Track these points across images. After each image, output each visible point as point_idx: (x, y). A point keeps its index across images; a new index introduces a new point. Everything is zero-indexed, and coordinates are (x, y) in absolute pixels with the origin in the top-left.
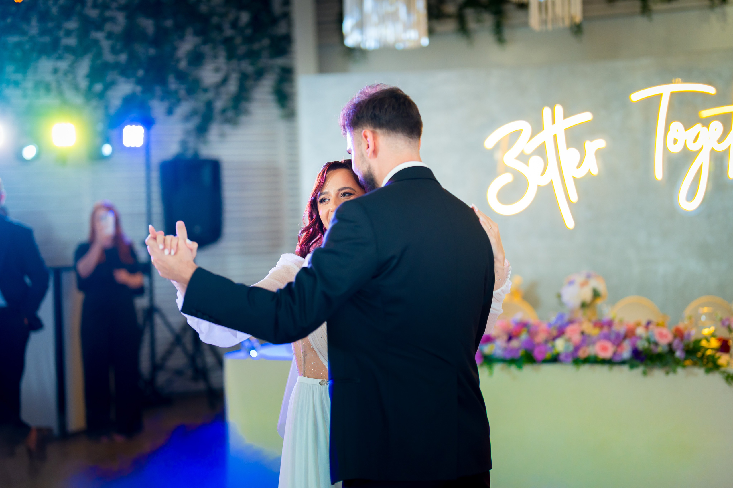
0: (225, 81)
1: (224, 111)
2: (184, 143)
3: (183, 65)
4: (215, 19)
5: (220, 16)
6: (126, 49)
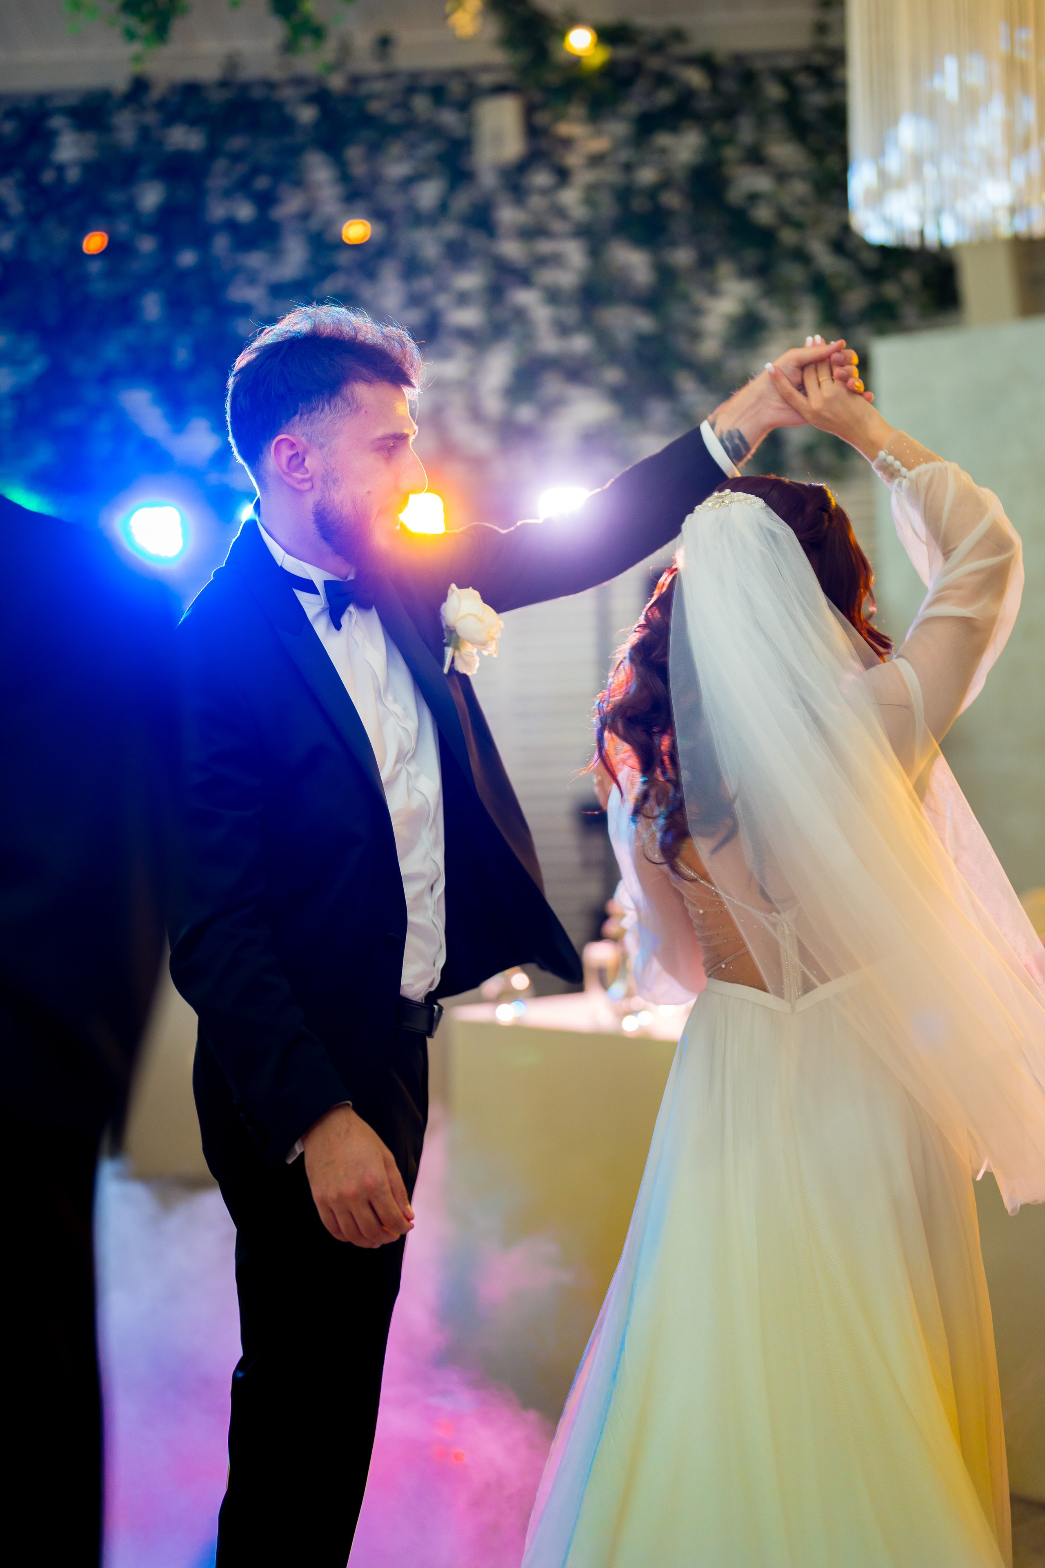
4: (788, 237)
5: (798, 226)
6: (587, 323)
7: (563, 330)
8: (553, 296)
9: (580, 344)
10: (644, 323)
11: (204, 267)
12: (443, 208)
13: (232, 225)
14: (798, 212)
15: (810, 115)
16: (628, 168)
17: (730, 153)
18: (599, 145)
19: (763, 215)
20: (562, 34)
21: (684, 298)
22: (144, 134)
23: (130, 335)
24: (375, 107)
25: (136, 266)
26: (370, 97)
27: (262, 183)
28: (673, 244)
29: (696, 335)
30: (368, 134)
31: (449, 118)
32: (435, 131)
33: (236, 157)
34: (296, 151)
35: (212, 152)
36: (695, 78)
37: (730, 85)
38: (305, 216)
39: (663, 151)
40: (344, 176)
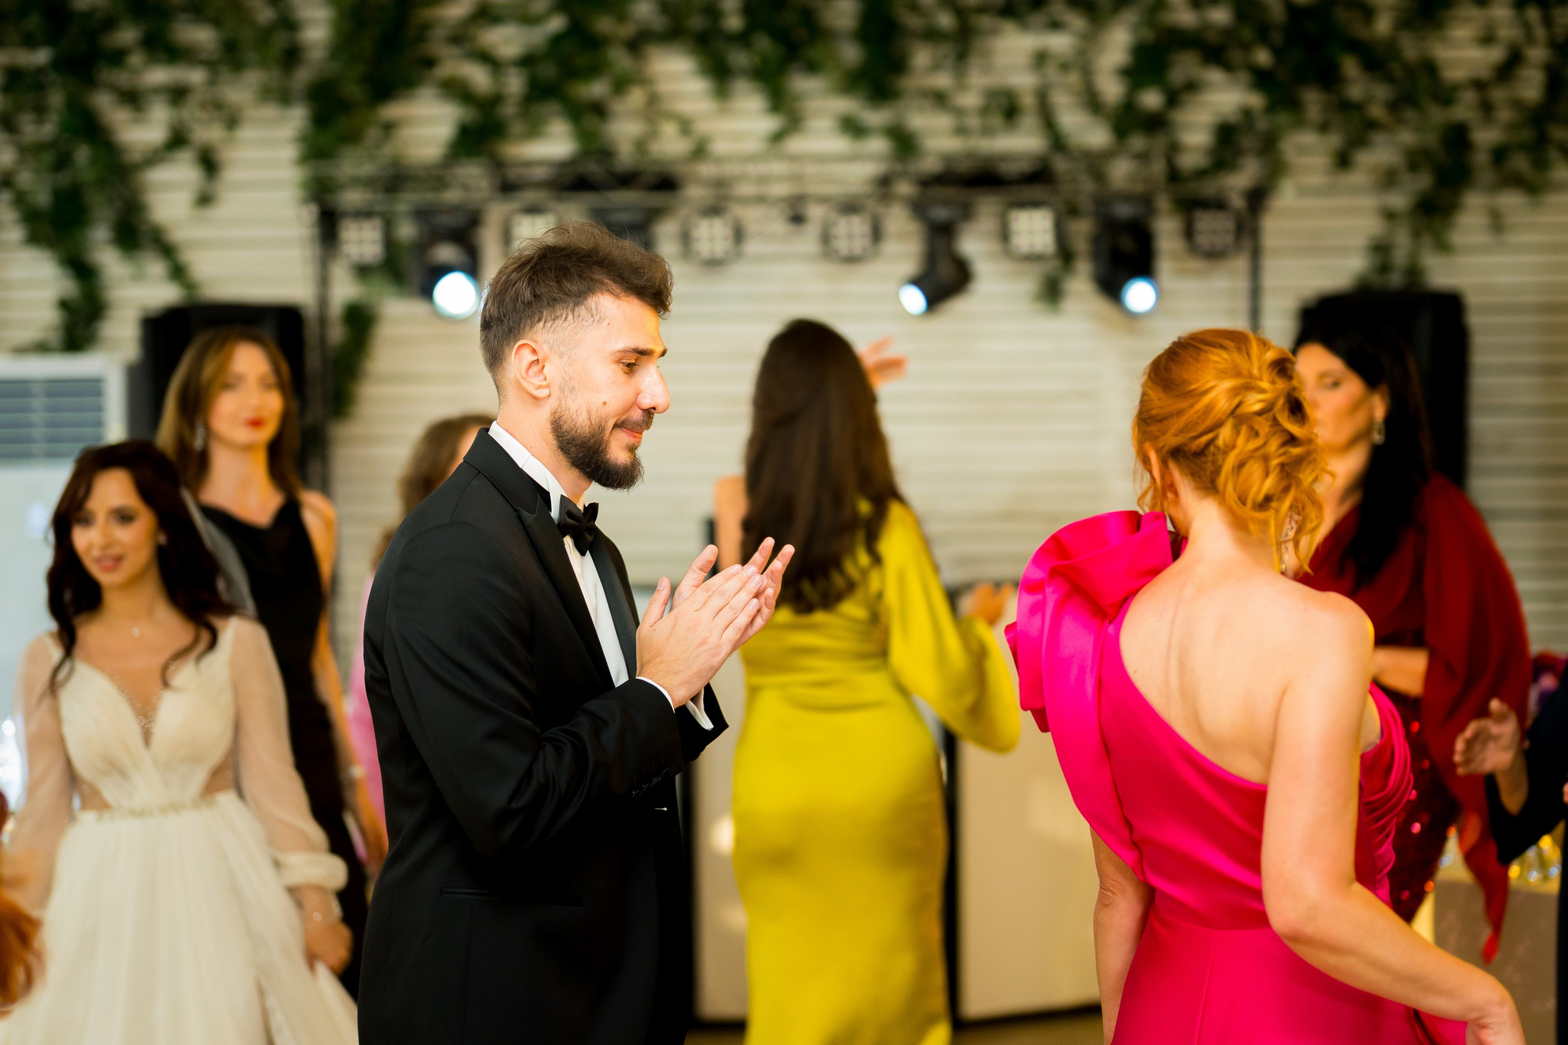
0: (1509, 68)
1: (1499, 155)
2: (1381, 249)
3: (1383, 25)
9: (1220, 15)
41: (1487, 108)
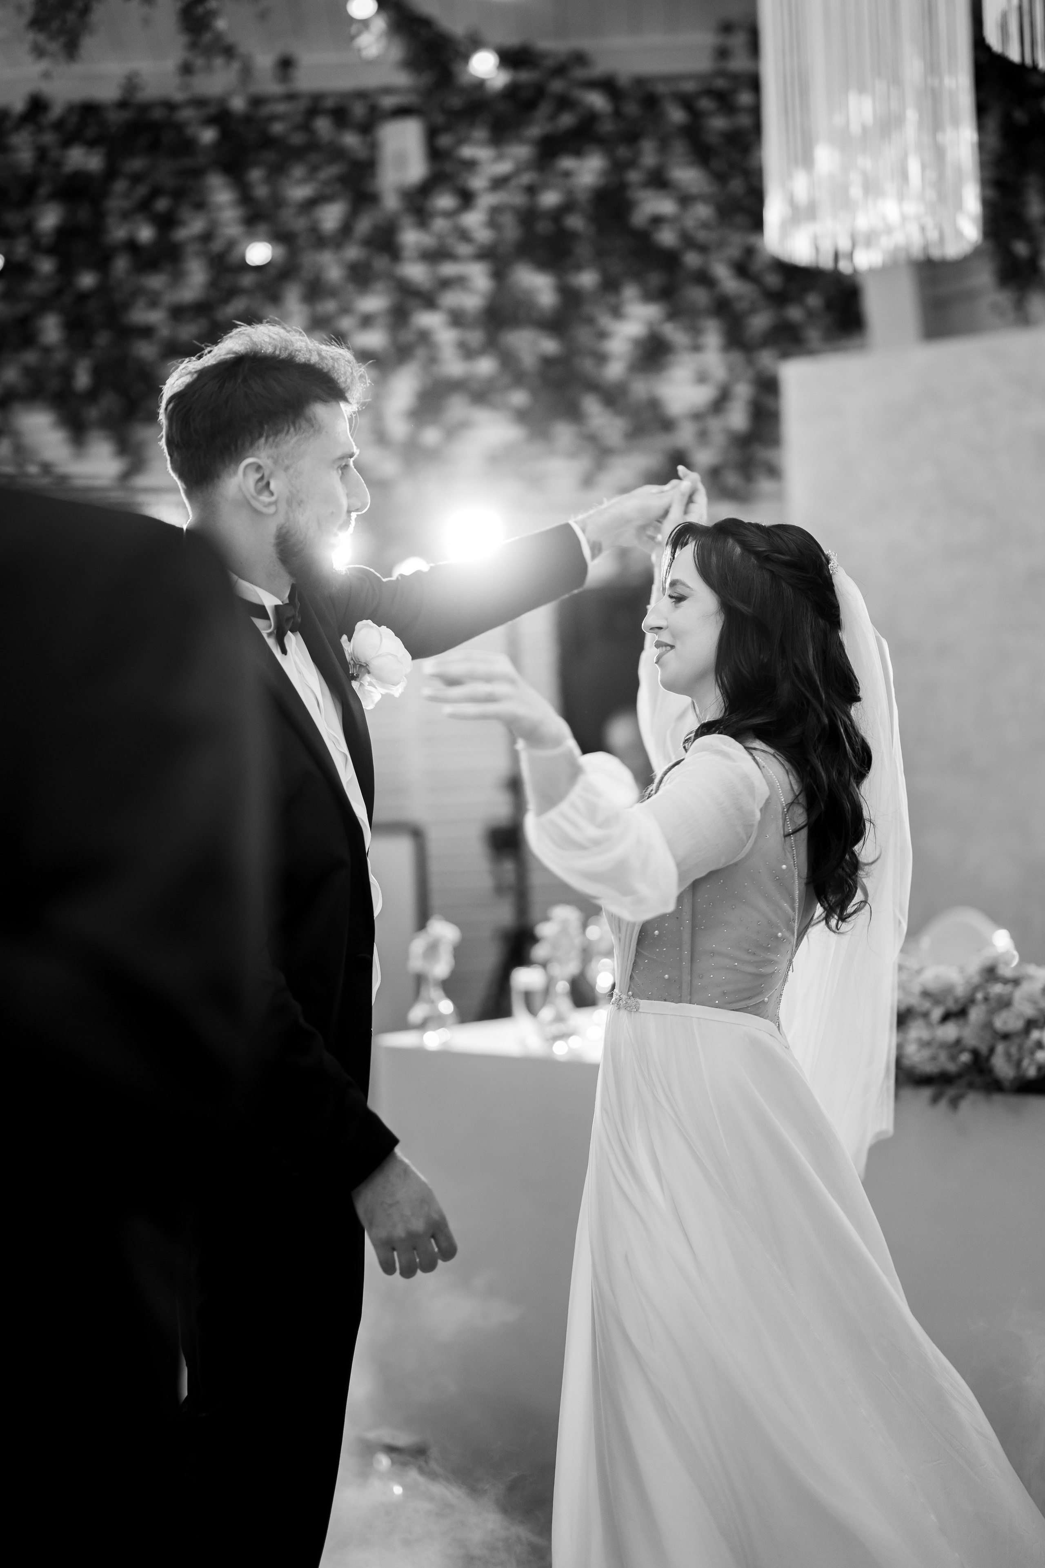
0: (720, 403)
2: (622, 555)
3: (615, 370)
4: (692, 259)
5: (703, 249)
6: (491, 345)
7: (468, 353)
8: (457, 319)
9: (486, 366)
10: (549, 346)
11: (103, 289)
12: (346, 229)
13: (132, 246)
14: (702, 236)
15: (713, 140)
16: (532, 190)
17: (634, 176)
18: (504, 167)
19: (667, 237)
20: (466, 58)
21: (590, 321)
22: (42, 154)
23: (31, 357)
24: (278, 128)
25: (34, 288)
26: (273, 118)
27: (162, 204)
28: (578, 267)
29: (602, 358)
30: (270, 156)
31: (351, 140)
32: (337, 153)
33: (136, 179)
34: (198, 173)
35: (111, 173)
36: (597, 101)
37: (632, 109)
38: (207, 237)
39: (567, 174)
40: (245, 198)
41: (703, 436)
